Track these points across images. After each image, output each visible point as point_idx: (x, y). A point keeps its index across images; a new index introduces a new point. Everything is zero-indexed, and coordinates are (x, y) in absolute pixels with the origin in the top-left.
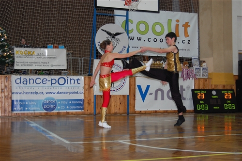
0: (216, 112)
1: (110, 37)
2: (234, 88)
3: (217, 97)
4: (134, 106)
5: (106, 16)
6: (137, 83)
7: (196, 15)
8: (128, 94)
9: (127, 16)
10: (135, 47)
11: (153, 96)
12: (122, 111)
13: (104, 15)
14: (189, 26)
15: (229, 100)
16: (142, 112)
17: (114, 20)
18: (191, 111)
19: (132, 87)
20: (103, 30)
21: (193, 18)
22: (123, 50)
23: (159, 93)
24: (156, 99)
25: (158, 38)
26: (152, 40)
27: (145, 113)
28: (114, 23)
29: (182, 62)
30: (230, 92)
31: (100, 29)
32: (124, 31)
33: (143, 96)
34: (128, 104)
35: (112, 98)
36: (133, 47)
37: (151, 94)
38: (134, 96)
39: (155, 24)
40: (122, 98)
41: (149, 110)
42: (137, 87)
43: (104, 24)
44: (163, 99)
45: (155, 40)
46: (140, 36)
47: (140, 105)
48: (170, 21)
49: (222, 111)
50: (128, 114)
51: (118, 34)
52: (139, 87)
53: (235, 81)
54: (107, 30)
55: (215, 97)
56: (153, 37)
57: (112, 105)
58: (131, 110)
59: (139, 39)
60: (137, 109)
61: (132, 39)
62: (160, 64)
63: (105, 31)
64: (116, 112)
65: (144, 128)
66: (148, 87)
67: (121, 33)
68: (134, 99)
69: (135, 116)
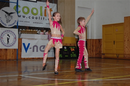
0: (66, 58)
1: (7, 14)
2: (76, 45)
3: (67, 50)
4: (21, 55)
5: (4, 2)
6: (23, 42)
7: (56, 5)
8: (17, 48)
9: (17, 3)
10: (21, 21)
11: (32, 49)
12: (13, 58)
13: (3, 2)
14: (52, 11)
15: (73, 51)
16: (25, 59)
17: (9, 5)
18: (53, 58)
19: (20, 44)
20: (3, 11)
21: (54, 6)
22: (15, 23)
23: (35, 48)
24: (33, 51)
25: (35, 17)
26: (31, 18)
27: (27, 59)
28: (9, 6)
29: (48, 30)
30: (74, 47)
31: (1, 10)
32: (16, 12)
33: (26, 50)
34: (18, 54)
35: (8, 50)
36: (20, 21)
37: (31, 48)
38: (21, 49)
39: (33, 9)
40: (14, 50)
41: (29, 57)
42: (22, 44)
43: (3, 7)
44: (37, 51)
45: (33, 18)
46: (24, 15)
47: (24, 55)
48: (41, 8)
49: (69, 58)
50: (17, 60)
51: (12, 13)
52: (24, 44)
53: (76, 42)
54: (6, 11)
55: (66, 50)
56: (32, 16)
57: (8, 55)
58: (19, 58)
59: (24, 17)
60: (23, 57)
61: (19, 16)
62: (36, 32)
63: (4, 11)
64: (10, 59)
65: (26, 68)
66: (29, 44)
67: (13, 13)
68: (21, 51)
69: (21, 61)
